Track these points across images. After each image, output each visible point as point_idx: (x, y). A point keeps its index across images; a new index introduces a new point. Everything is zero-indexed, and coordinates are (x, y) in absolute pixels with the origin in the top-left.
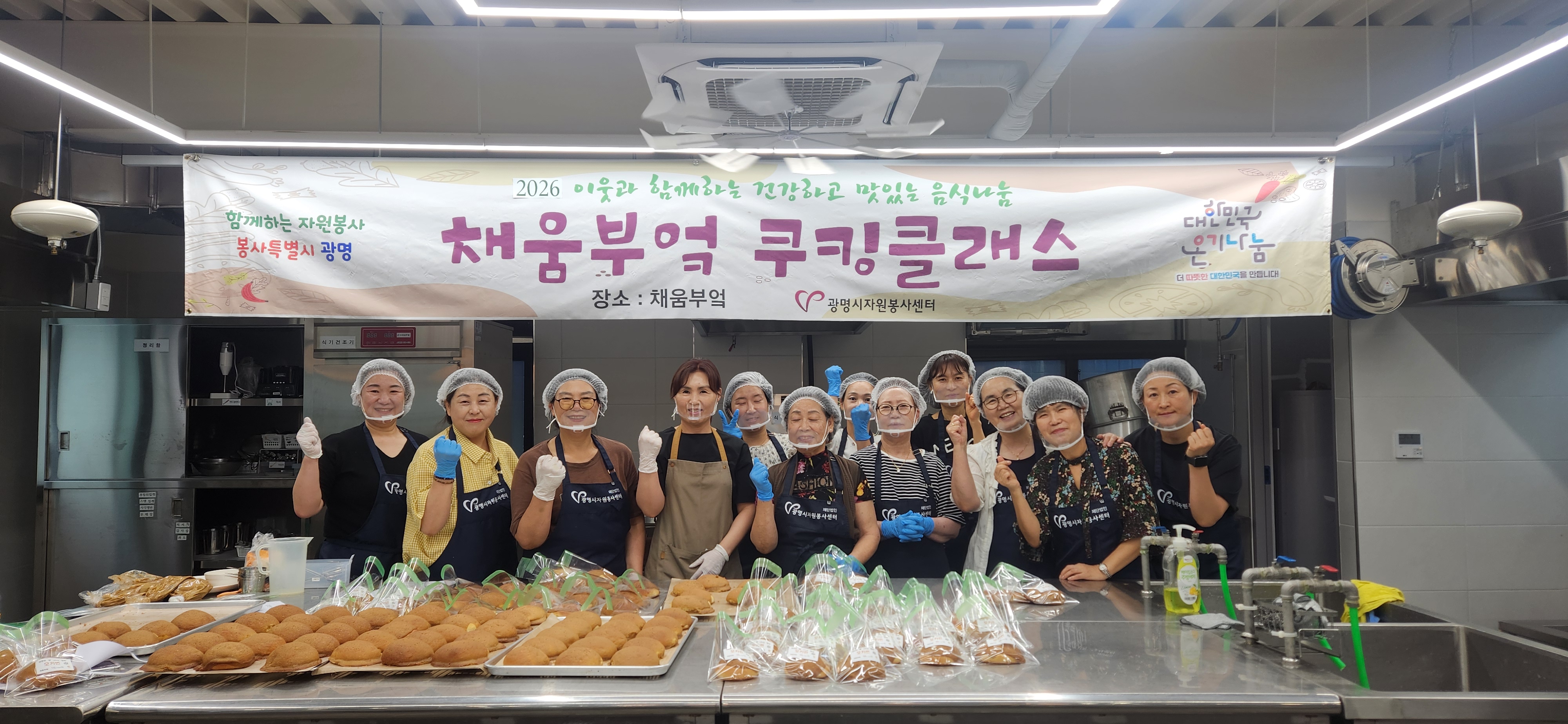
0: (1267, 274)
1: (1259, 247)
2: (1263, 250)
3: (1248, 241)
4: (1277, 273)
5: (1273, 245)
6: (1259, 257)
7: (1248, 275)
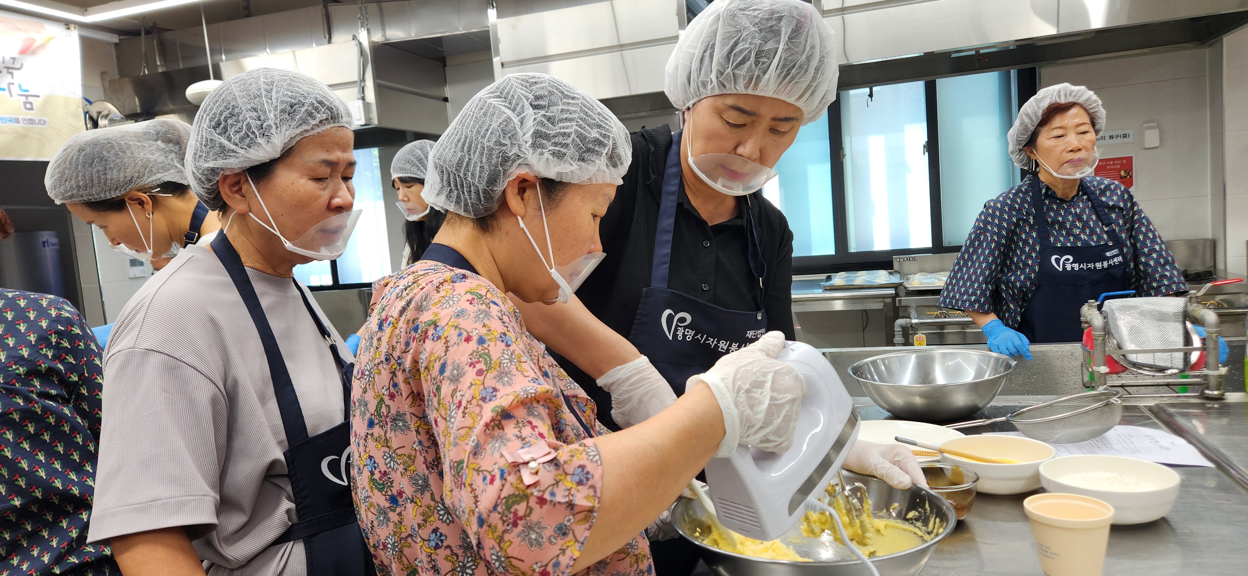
0: (37, 122)
1: (27, 96)
2: (30, 99)
3: (15, 90)
4: (45, 122)
5: (38, 96)
6: (29, 106)
7: (21, 121)
